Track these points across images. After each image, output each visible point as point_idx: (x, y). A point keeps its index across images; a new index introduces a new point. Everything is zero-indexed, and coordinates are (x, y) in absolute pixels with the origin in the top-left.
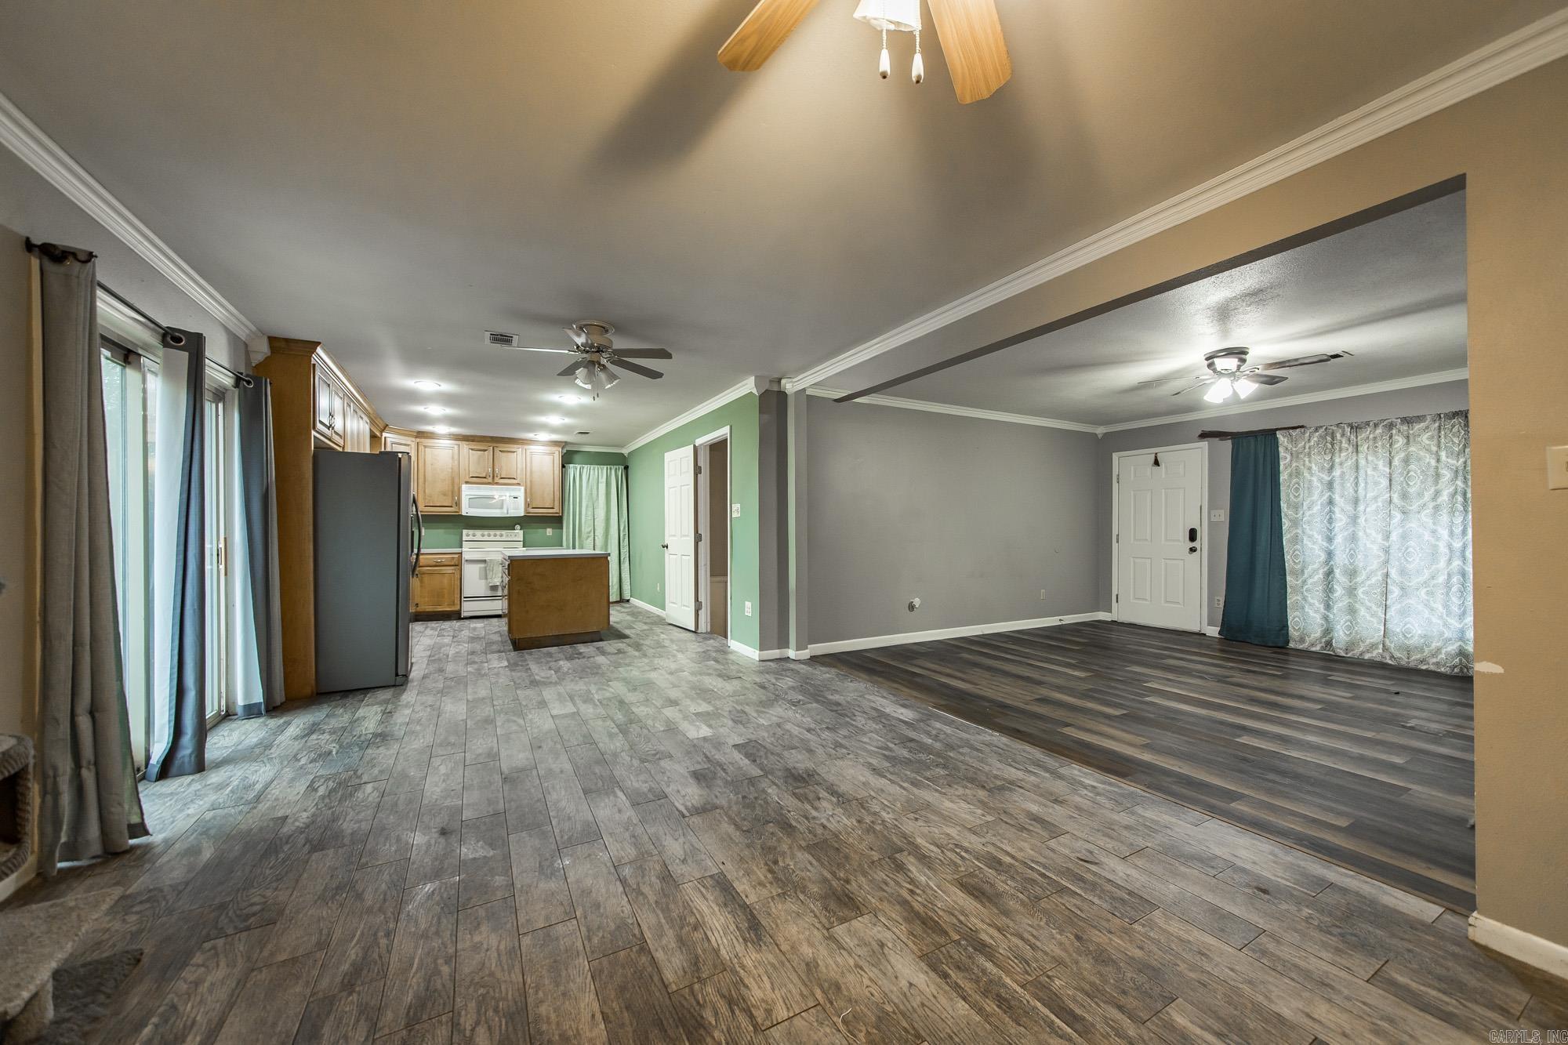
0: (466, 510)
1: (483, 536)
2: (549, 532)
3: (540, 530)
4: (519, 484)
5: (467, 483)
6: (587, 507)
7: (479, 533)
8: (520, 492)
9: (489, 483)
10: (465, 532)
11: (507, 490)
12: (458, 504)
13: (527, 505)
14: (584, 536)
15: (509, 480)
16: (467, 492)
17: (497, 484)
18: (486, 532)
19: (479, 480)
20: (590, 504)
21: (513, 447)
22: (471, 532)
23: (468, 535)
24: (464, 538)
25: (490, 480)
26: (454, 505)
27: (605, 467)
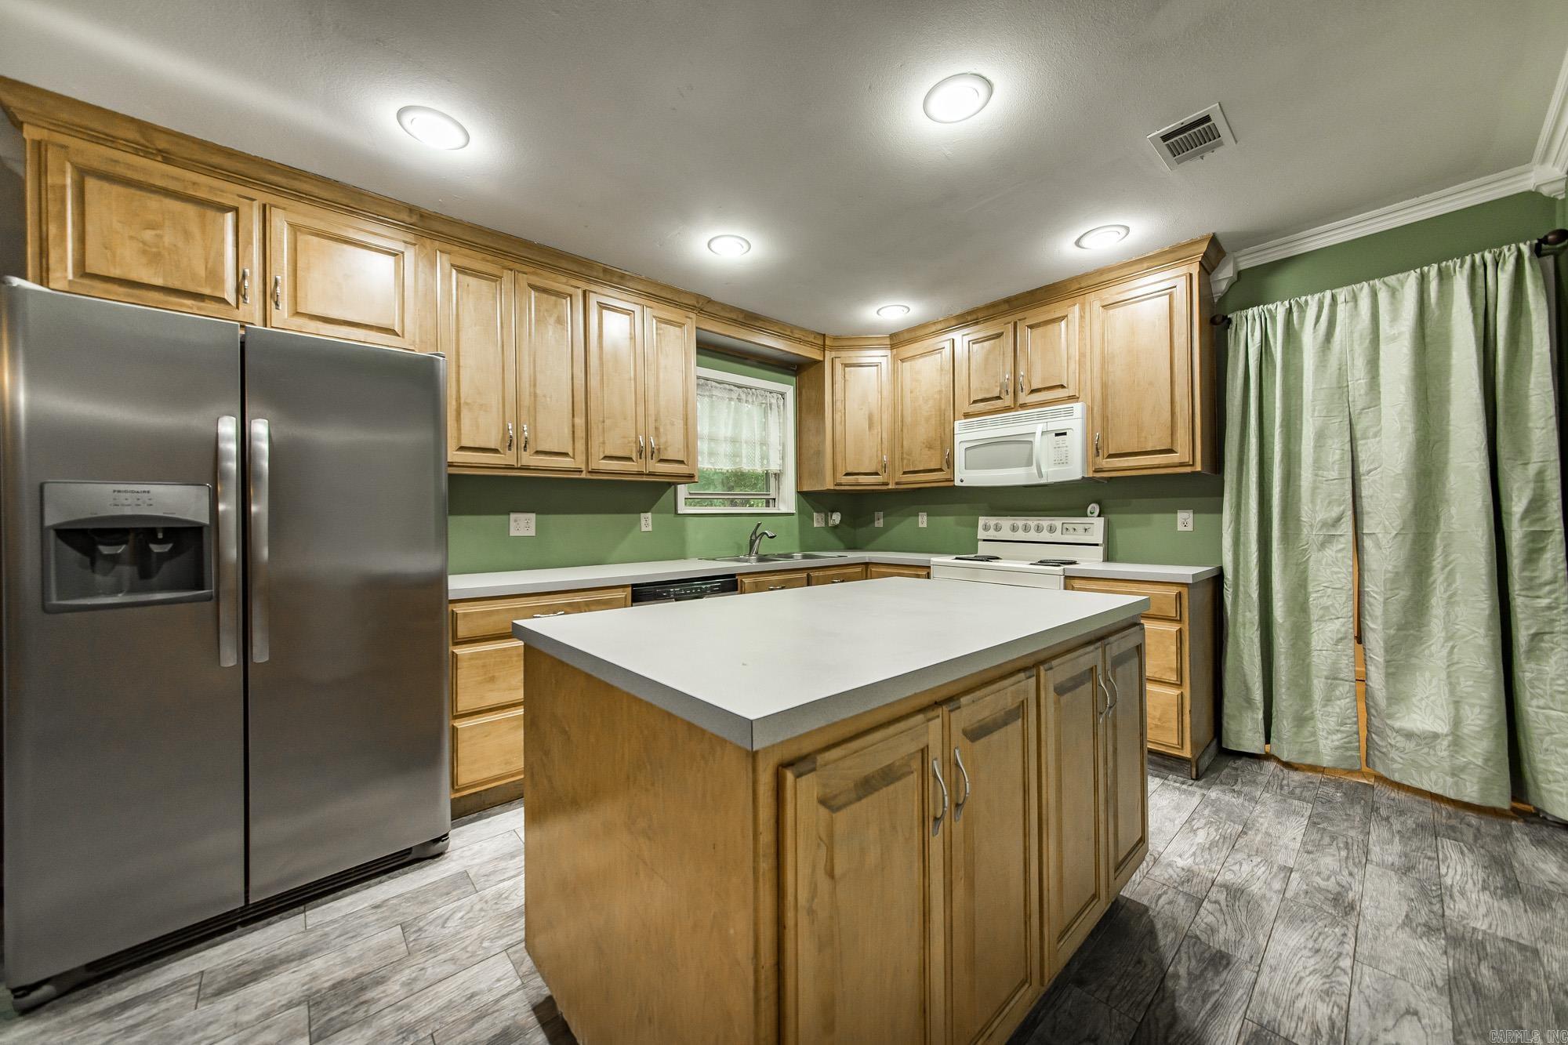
0: (966, 476)
1: (1014, 529)
2: (1185, 520)
3: (1157, 518)
4: (1073, 398)
5: (967, 416)
6: (1320, 437)
7: (1006, 523)
8: (1074, 419)
9: (1008, 409)
10: (982, 520)
11: (1040, 417)
12: (950, 463)
13: (1096, 448)
14: (1310, 533)
15: (1053, 393)
16: (965, 434)
17: (1023, 406)
18: (1020, 522)
19: (992, 404)
20: (1339, 424)
21: (1056, 310)
22: (992, 521)
23: (986, 528)
24: (981, 534)
25: (1008, 400)
26: (945, 467)
27: (1412, 277)
